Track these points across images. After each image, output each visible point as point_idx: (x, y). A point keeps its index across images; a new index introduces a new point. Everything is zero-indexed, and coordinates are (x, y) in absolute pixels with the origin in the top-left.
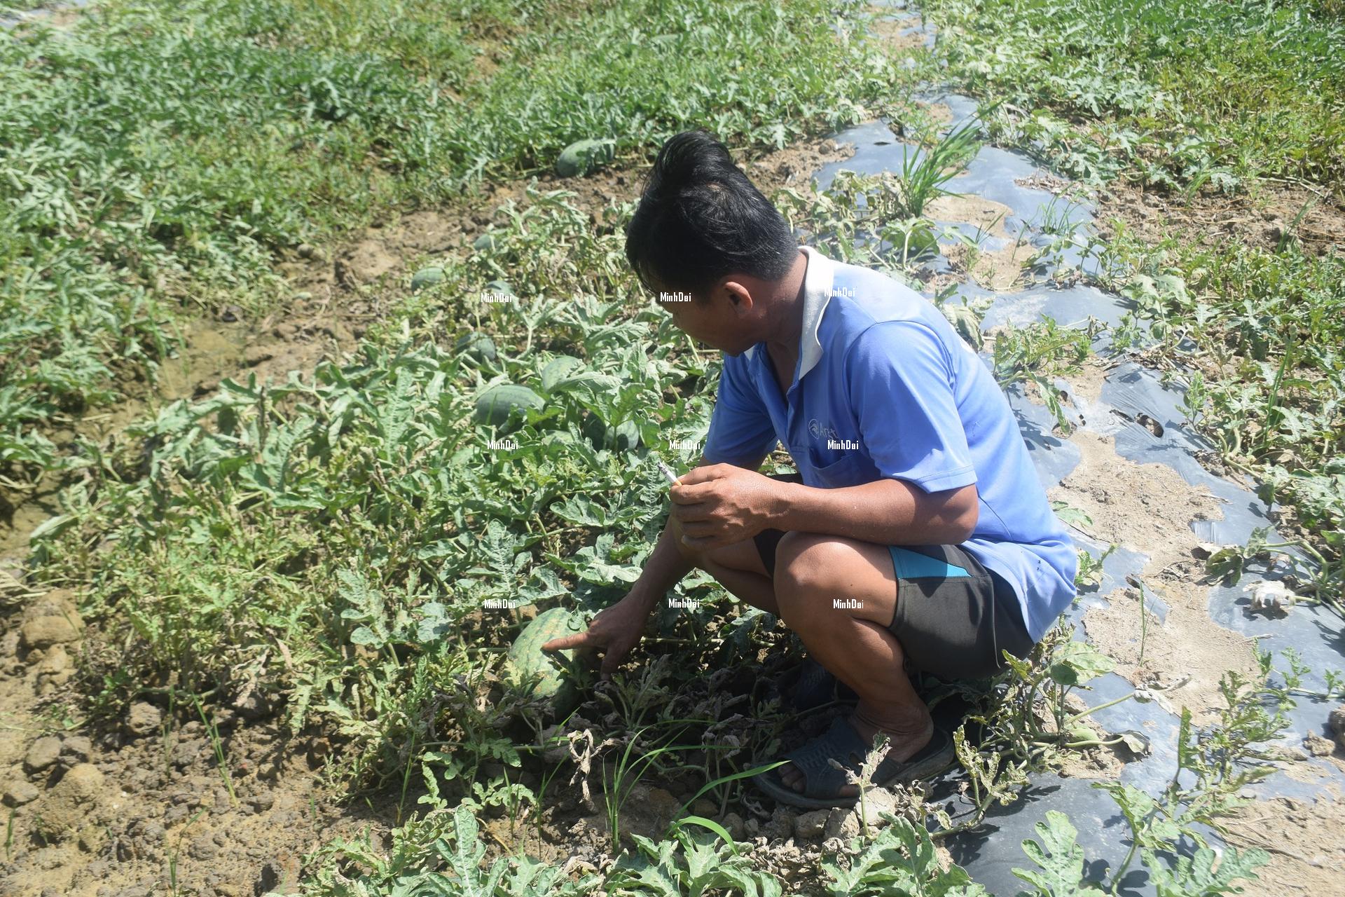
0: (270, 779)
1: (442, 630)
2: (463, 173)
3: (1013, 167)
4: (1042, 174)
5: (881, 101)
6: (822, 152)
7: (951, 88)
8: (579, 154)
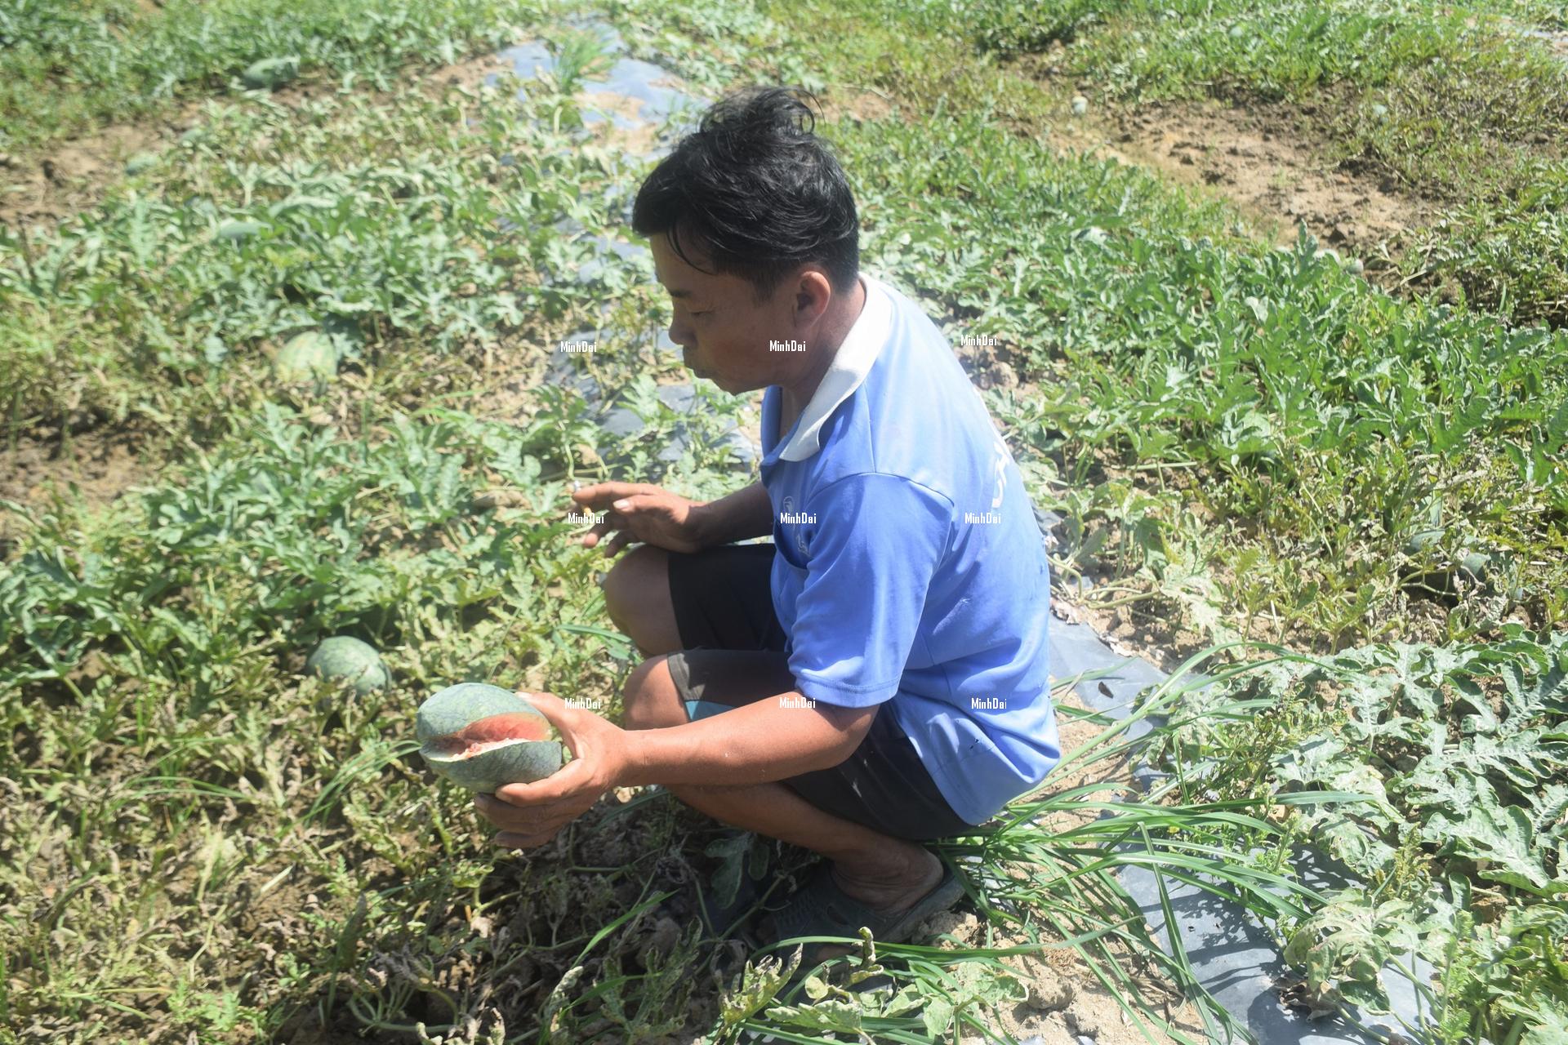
0: (103, 459)
1: (223, 355)
2: (150, 92)
3: (649, 74)
4: (671, 78)
5: (536, 25)
6: (487, 65)
7: (597, 17)
8: (266, 71)
